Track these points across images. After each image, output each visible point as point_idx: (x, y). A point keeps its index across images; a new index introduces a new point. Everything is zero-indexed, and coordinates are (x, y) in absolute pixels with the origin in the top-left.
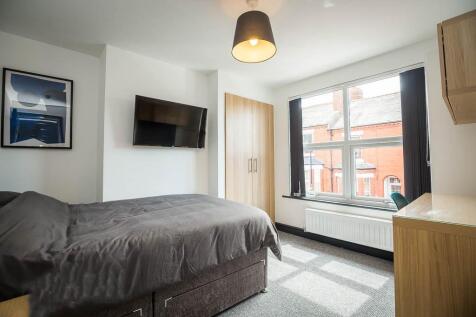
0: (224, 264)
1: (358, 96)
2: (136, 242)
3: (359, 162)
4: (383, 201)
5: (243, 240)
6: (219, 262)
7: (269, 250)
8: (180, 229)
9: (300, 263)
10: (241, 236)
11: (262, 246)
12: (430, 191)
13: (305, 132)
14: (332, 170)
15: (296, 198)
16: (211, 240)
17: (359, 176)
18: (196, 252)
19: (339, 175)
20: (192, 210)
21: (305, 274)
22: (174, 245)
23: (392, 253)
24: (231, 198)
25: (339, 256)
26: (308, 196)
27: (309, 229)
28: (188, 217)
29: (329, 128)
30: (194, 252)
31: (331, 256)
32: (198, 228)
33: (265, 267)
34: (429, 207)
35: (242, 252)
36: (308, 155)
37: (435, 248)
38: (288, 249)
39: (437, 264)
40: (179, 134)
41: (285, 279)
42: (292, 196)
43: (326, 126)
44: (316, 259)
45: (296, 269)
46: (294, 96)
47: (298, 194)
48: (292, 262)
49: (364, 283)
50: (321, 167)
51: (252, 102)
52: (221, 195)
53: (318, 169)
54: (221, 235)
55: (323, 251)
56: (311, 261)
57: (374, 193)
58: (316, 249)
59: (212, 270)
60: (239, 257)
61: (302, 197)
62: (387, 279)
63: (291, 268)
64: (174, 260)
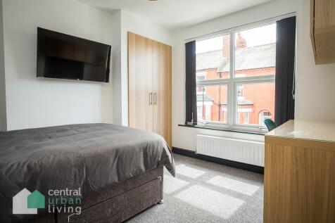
0: (125, 182)
1: (242, 44)
2: (35, 165)
3: (240, 99)
4: (258, 127)
5: (142, 160)
6: (119, 180)
7: (165, 168)
8: (81, 152)
9: (191, 179)
10: (140, 157)
11: (158, 165)
12: (293, 118)
13: (198, 74)
14: (220, 106)
15: (189, 126)
16: (112, 161)
17: (240, 110)
18: (97, 172)
19: (224, 109)
20: (95, 136)
21: (195, 187)
22: (75, 166)
23: (263, 168)
24: (133, 126)
25: (222, 171)
26: (199, 124)
27: (199, 151)
28: (91, 142)
29: (218, 71)
30: (95, 172)
31: (216, 172)
32: (99, 151)
33: (161, 183)
34: (292, 129)
35: (141, 170)
36: (201, 93)
37: (296, 160)
38: (182, 168)
39: (297, 172)
40: (86, 70)
41: (178, 192)
42: (186, 125)
43: (216, 69)
44: (204, 175)
45: (187, 183)
46: (189, 38)
47: (192, 123)
48: (185, 178)
49: (241, 191)
50: (211, 103)
51: (153, 41)
52: (125, 123)
53: (208, 104)
54: (121, 156)
55: (210, 168)
56: (199, 177)
57: (251, 122)
58: (205, 167)
59: (113, 187)
60: (138, 176)
61: (194, 125)
62: (258, 187)
63: (183, 183)
64: (75, 180)
